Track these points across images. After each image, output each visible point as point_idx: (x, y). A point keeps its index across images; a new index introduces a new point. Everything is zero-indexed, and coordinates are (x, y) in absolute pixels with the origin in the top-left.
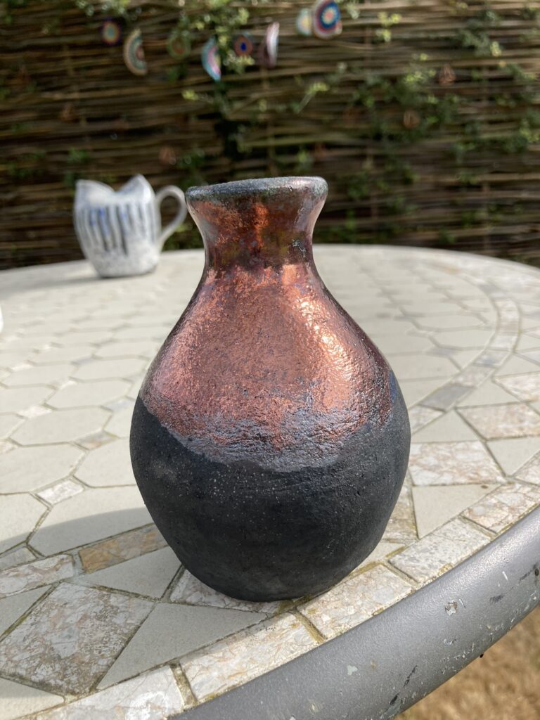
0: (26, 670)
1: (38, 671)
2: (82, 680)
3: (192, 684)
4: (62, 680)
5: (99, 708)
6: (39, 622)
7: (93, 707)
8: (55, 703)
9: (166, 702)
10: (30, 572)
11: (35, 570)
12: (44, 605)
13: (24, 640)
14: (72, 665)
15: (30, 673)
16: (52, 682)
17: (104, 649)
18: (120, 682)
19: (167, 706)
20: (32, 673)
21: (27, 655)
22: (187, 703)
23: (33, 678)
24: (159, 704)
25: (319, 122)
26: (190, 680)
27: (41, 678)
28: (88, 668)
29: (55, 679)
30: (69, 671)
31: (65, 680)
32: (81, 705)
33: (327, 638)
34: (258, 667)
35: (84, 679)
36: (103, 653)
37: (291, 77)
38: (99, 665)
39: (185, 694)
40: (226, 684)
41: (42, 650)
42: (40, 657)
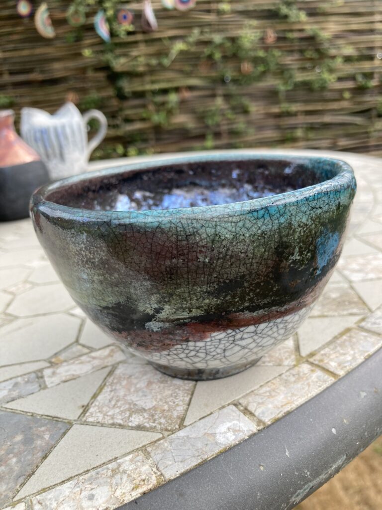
0: (122, 420)
1: (131, 419)
2: (170, 421)
3: (256, 414)
4: (154, 423)
5: (192, 436)
6: (115, 389)
7: (188, 437)
8: (156, 438)
9: (243, 427)
10: (91, 359)
11: (94, 358)
12: (114, 379)
13: (110, 401)
14: (156, 412)
15: (126, 421)
16: (147, 425)
17: (176, 401)
18: (200, 419)
19: (245, 429)
20: (127, 421)
21: (117, 410)
22: (258, 425)
23: (130, 424)
24: (238, 428)
25: (181, 72)
26: (253, 412)
27: (137, 423)
28: (170, 413)
29: (148, 423)
30: (156, 417)
31: (156, 422)
32: (177, 436)
33: (340, 376)
34: (300, 398)
35: (171, 420)
36: (177, 403)
37: (160, 40)
38: (178, 410)
39: (253, 420)
40: (281, 411)
41: (127, 406)
42: (129, 411)
